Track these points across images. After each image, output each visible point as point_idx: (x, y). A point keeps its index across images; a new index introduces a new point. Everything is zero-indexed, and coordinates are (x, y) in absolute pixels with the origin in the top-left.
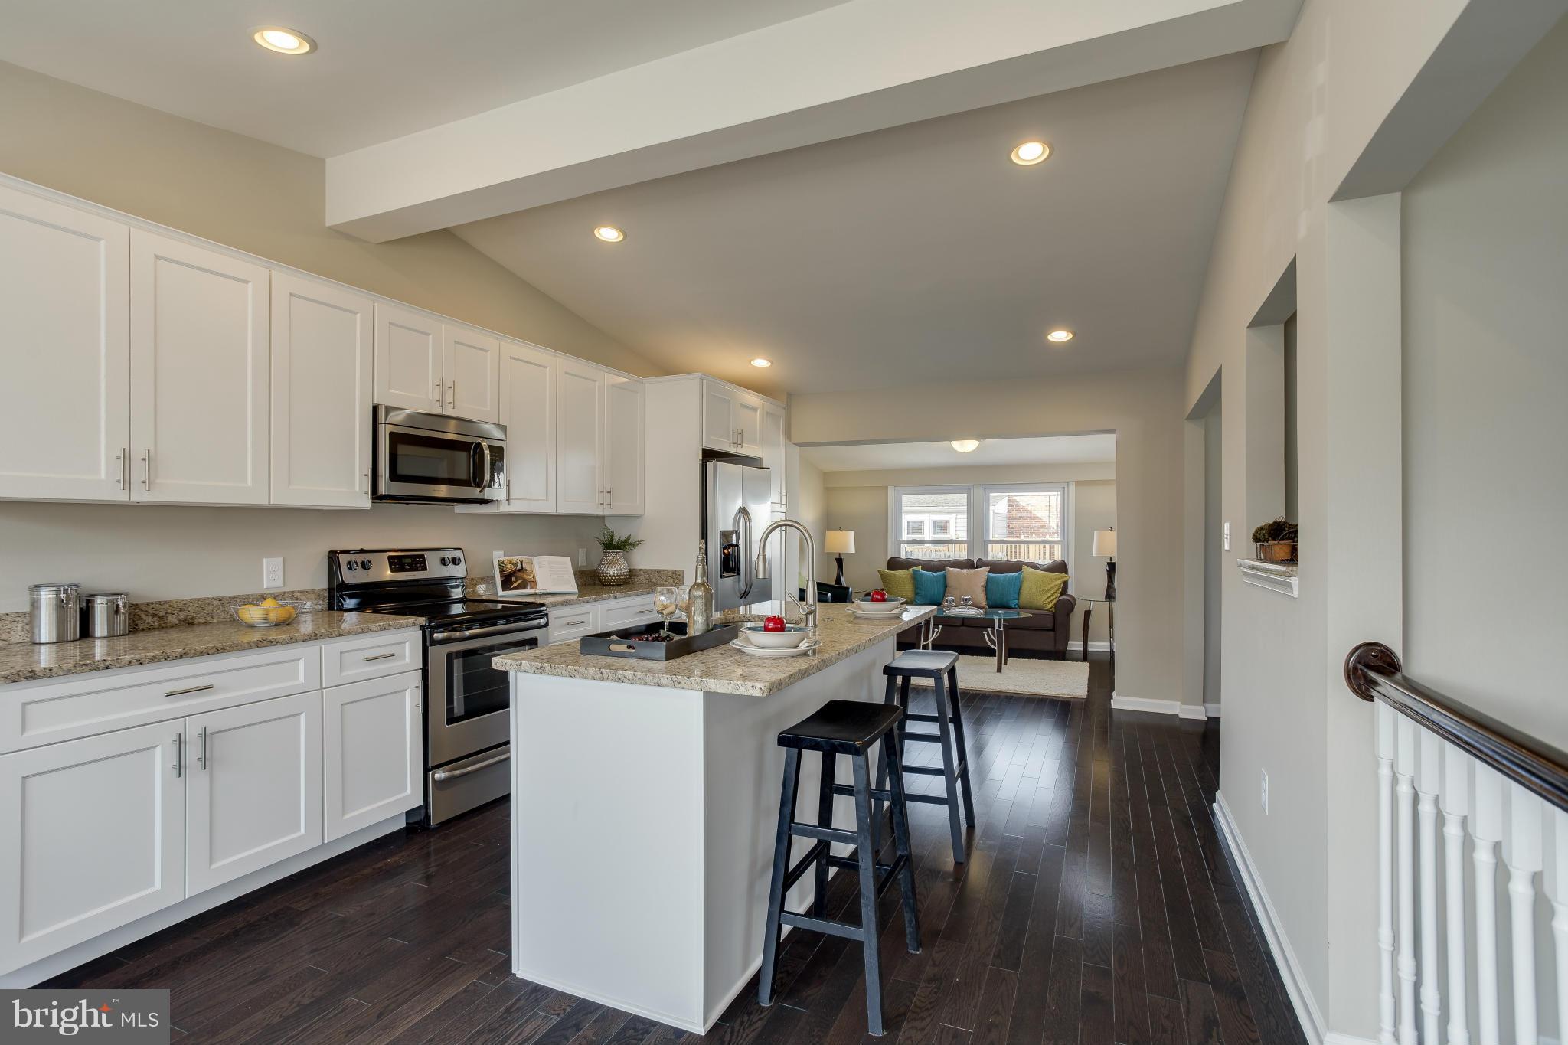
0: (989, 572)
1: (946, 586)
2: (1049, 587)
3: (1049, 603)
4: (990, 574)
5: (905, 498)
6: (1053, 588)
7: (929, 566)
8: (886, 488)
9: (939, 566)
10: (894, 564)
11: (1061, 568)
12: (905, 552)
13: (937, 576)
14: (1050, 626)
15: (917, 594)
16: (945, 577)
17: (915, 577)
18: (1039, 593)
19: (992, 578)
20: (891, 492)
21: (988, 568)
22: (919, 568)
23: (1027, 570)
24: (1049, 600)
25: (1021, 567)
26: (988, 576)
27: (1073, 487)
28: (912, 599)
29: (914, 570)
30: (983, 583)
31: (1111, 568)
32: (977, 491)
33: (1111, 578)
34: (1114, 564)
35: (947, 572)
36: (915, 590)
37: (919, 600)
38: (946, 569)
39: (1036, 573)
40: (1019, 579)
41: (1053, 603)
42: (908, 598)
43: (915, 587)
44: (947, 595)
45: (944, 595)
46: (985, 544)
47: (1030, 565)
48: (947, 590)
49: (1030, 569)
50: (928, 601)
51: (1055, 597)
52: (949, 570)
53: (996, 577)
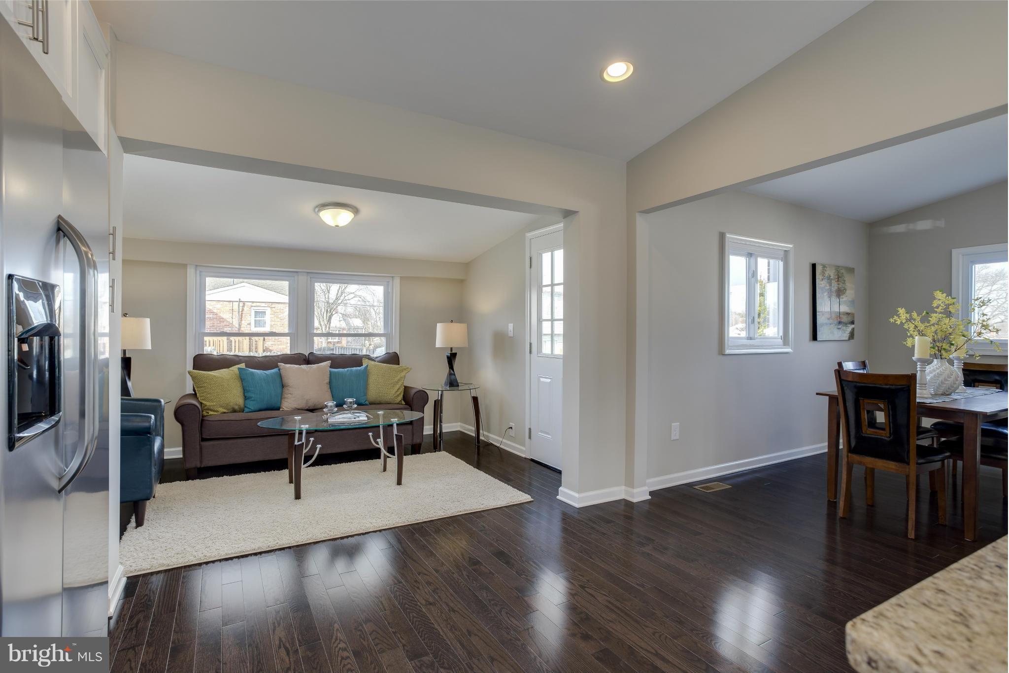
0: (331, 367)
1: (283, 386)
2: (396, 379)
3: (398, 396)
4: (333, 370)
5: (210, 281)
7: (253, 363)
8: (184, 266)
9: (269, 363)
10: (202, 362)
11: (393, 359)
12: (213, 347)
13: (272, 374)
15: (246, 398)
16: (280, 376)
17: (242, 378)
18: (386, 387)
19: (335, 373)
20: (191, 271)
21: (328, 363)
22: (243, 366)
23: (365, 362)
24: (398, 393)
25: (361, 360)
26: (330, 372)
27: (397, 282)
28: (242, 406)
29: (239, 369)
30: (327, 380)
31: (452, 358)
32: (302, 279)
33: (451, 367)
34: (456, 353)
35: (279, 370)
36: (244, 393)
37: (252, 405)
38: (277, 366)
39: (375, 366)
40: (366, 373)
41: (401, 396)
42: (236, 405)
43: (245, 391)
44: (286, 396)
45: (282, 397)
46: (310, 335)
47: (368, 357)
48: (285, 390)
49: (373, 363)
50: (264, 406)
51: (402, 389)
52: (281, 367)
53: (338, 372)
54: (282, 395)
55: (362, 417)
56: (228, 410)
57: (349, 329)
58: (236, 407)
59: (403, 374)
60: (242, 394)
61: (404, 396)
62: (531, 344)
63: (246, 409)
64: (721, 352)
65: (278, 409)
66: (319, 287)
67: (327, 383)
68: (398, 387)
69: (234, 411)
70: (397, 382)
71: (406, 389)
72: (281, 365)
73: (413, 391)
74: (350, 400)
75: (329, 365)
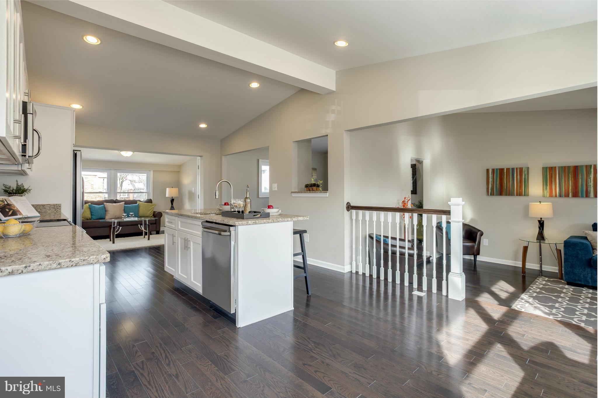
0: (125, 204)
2: (150, 208)
3: (151, 214)
4: (125, 205)
6: (152, 209)
7: (94, 203)
9: (100, 203)
11: (150, 201)
13: (101, 206)
14: (154, 222)
15: (92, 215)
16: (105, 207)
17: (90, 208)
18: (146, 211)
22: (90, 204)
23: (138, 203)
24: (151, 213)
25: (137, 202)
27: (152, 172)
28: (90, 218)
29: (89, 205)
30: (123, 209)
31: (172, 201)
32: (113, 172)
33: (172, 204)
34: (174, 199)
35: (104, 205)
36: (91, 213)
37: (94, 217)
38: (103, 204)
39: (142, 204)
40: (138, 206)
41: (152, 214)
42: (88, 217)
43: (91, 212)
44: (107, 214)
45: (105, 214)
46: (116, 193)
47: (140, 201)
48: (107, 212)
49: (141, 202)
50: (99, 218)
51: (152, 212)
52: (105, 204)
53: (128, 206)
54: (105, 213)
55: (136, 219)
56: (85, 219)
57: (134, 189)
58: (88, 218)
59: (153, 206)
60: (90, 214)
61: (153, 214)
62: (198, 195)
63: (92, 219)
64: (258, 197)
65: (104, 219)
66: (119, 174)
67: (123, 210)
68: (151, 211)
69: (87, 219)
70: (151, 209)
71: (154, 212)
72: (105, 203)
73: (157, 212)
74: (131, 213)
75: (124, 203)
